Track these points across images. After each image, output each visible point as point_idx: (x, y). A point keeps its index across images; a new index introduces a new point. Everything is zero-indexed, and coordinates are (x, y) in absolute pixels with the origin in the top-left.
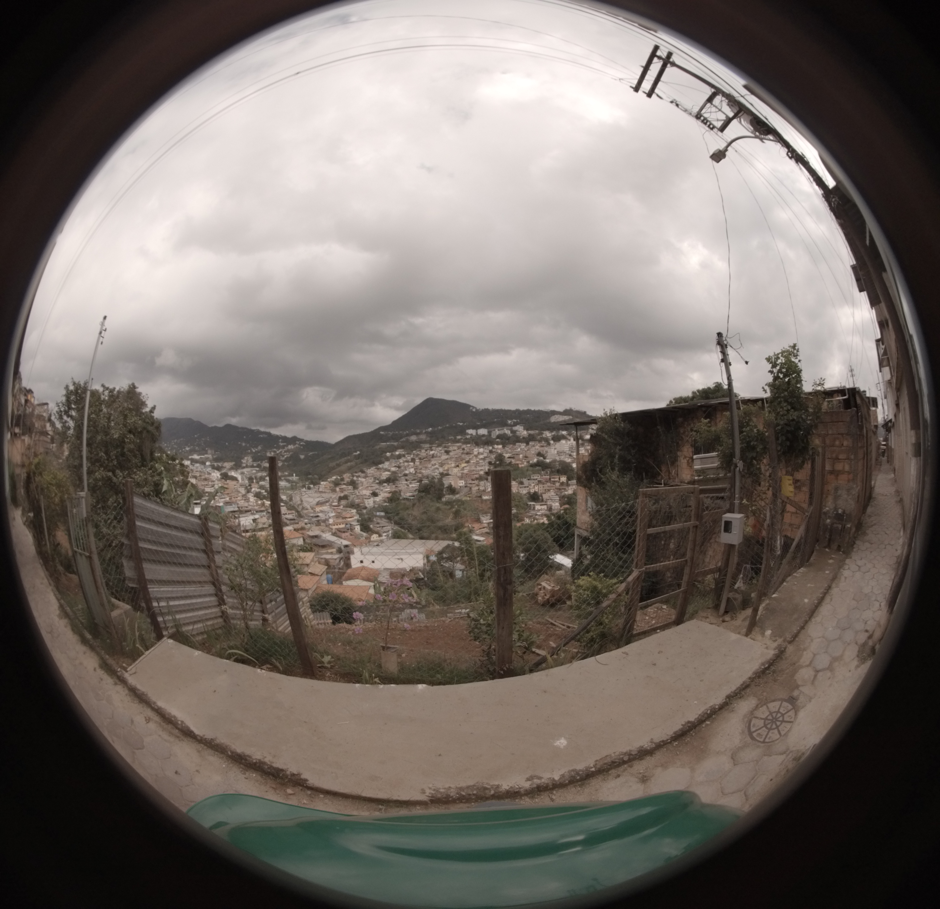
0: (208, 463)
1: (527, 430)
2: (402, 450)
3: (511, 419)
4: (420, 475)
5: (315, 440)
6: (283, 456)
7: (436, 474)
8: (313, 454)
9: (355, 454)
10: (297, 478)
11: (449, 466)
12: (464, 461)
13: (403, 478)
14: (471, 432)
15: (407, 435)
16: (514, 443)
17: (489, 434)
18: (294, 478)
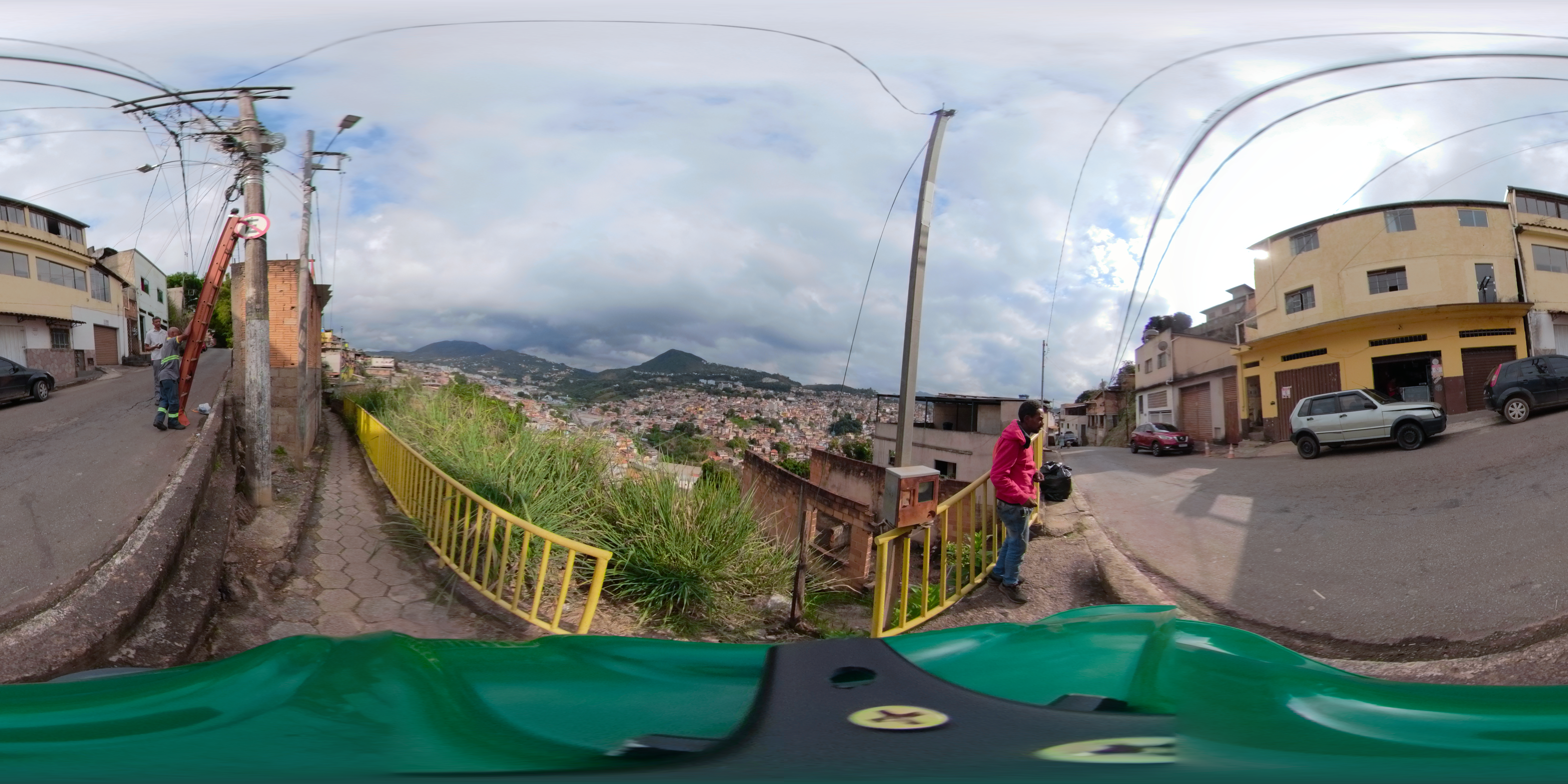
2: (651, 389)
6: (556, 379)
8: (580, 380)
9: (614, 385)
10: (570, 398)
11: (690, 408)
16: (736, 396)
17: (717, 385)
18: (568, 398)
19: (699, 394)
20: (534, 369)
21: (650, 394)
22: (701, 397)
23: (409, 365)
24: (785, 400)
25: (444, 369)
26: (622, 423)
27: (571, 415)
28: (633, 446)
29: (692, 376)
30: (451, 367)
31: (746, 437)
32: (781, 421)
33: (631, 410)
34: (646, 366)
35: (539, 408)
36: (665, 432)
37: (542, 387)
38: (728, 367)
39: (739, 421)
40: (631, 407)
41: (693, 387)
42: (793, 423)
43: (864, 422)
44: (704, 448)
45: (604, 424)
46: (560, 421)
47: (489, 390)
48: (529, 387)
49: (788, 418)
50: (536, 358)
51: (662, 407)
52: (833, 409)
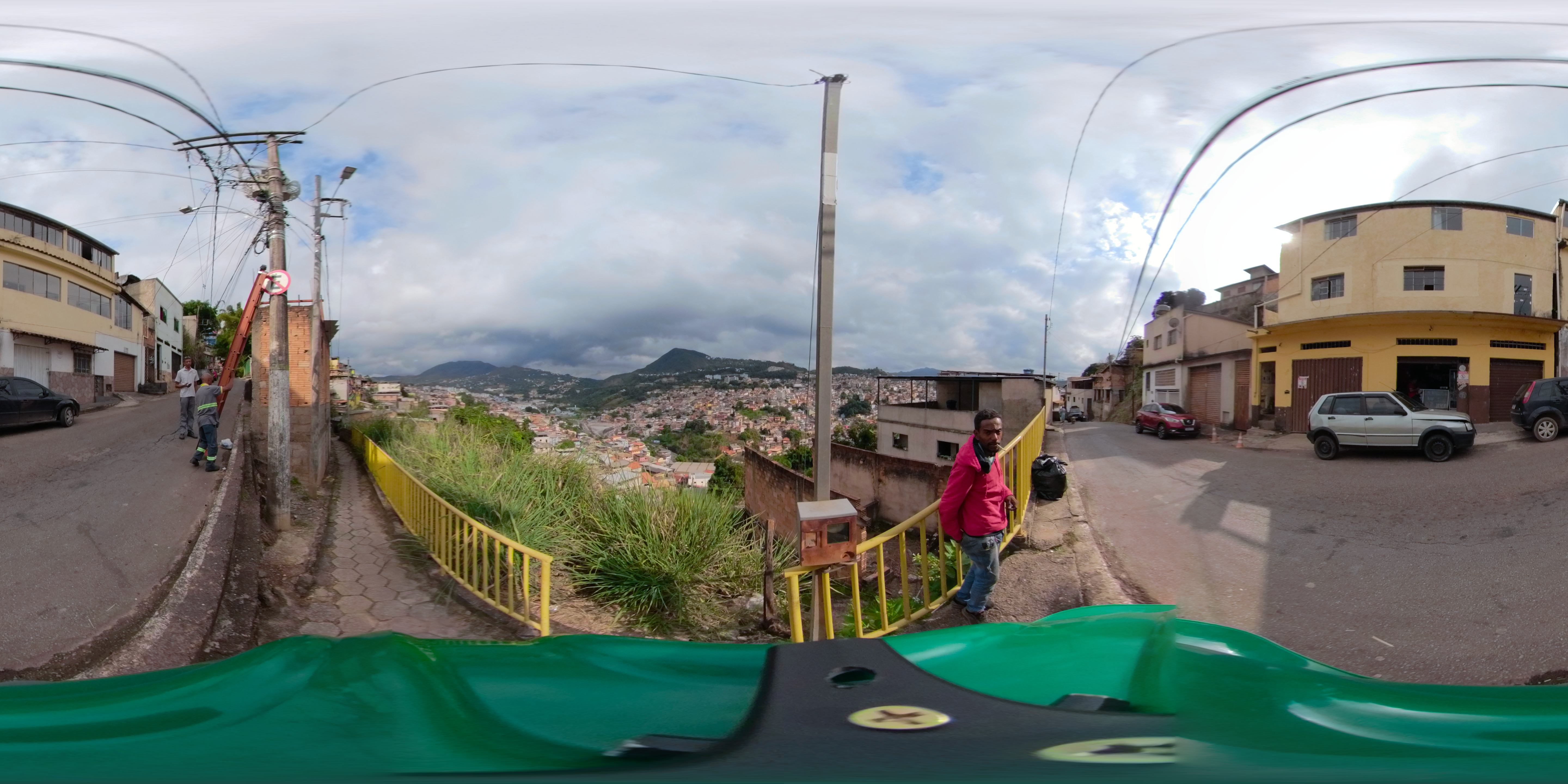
2: (658, 390)
6: (562, 390)
8: (587, 389)
9: (621, 390)
10: (579, 408)
11: (699, 405)
16: (743, 388)
17: (723, 379)
18: (576, 408)
19: (707, 390)
20: (540, 383)
21: (657, 395)
22: (709, 393)
23: (415, 389)
24: (793, 387)
25: (451, 390)
26: (632, 428)
27: (581, 425)
28: (646, 449)
29: (697, 372)
30: (457, 388)
31: (758, 428)
32: (790, 409)
33: (640, 414)
34: (651, 368)
35: (548, 421)
36: (676, 432)
37: (549, 400)
38: (732, 360)
39: (749, 413)
40: (640, 410)
41: (699, 384)
42: (802, 410)
43: (872, 402)
44: (716, 444)
45: (615, 430)
46: (571, 432)
47: (497, 407)
48: (536, 401)
49: (797, 405)
50: (541, 372)
51: (671, 407)
52: (841, 392)
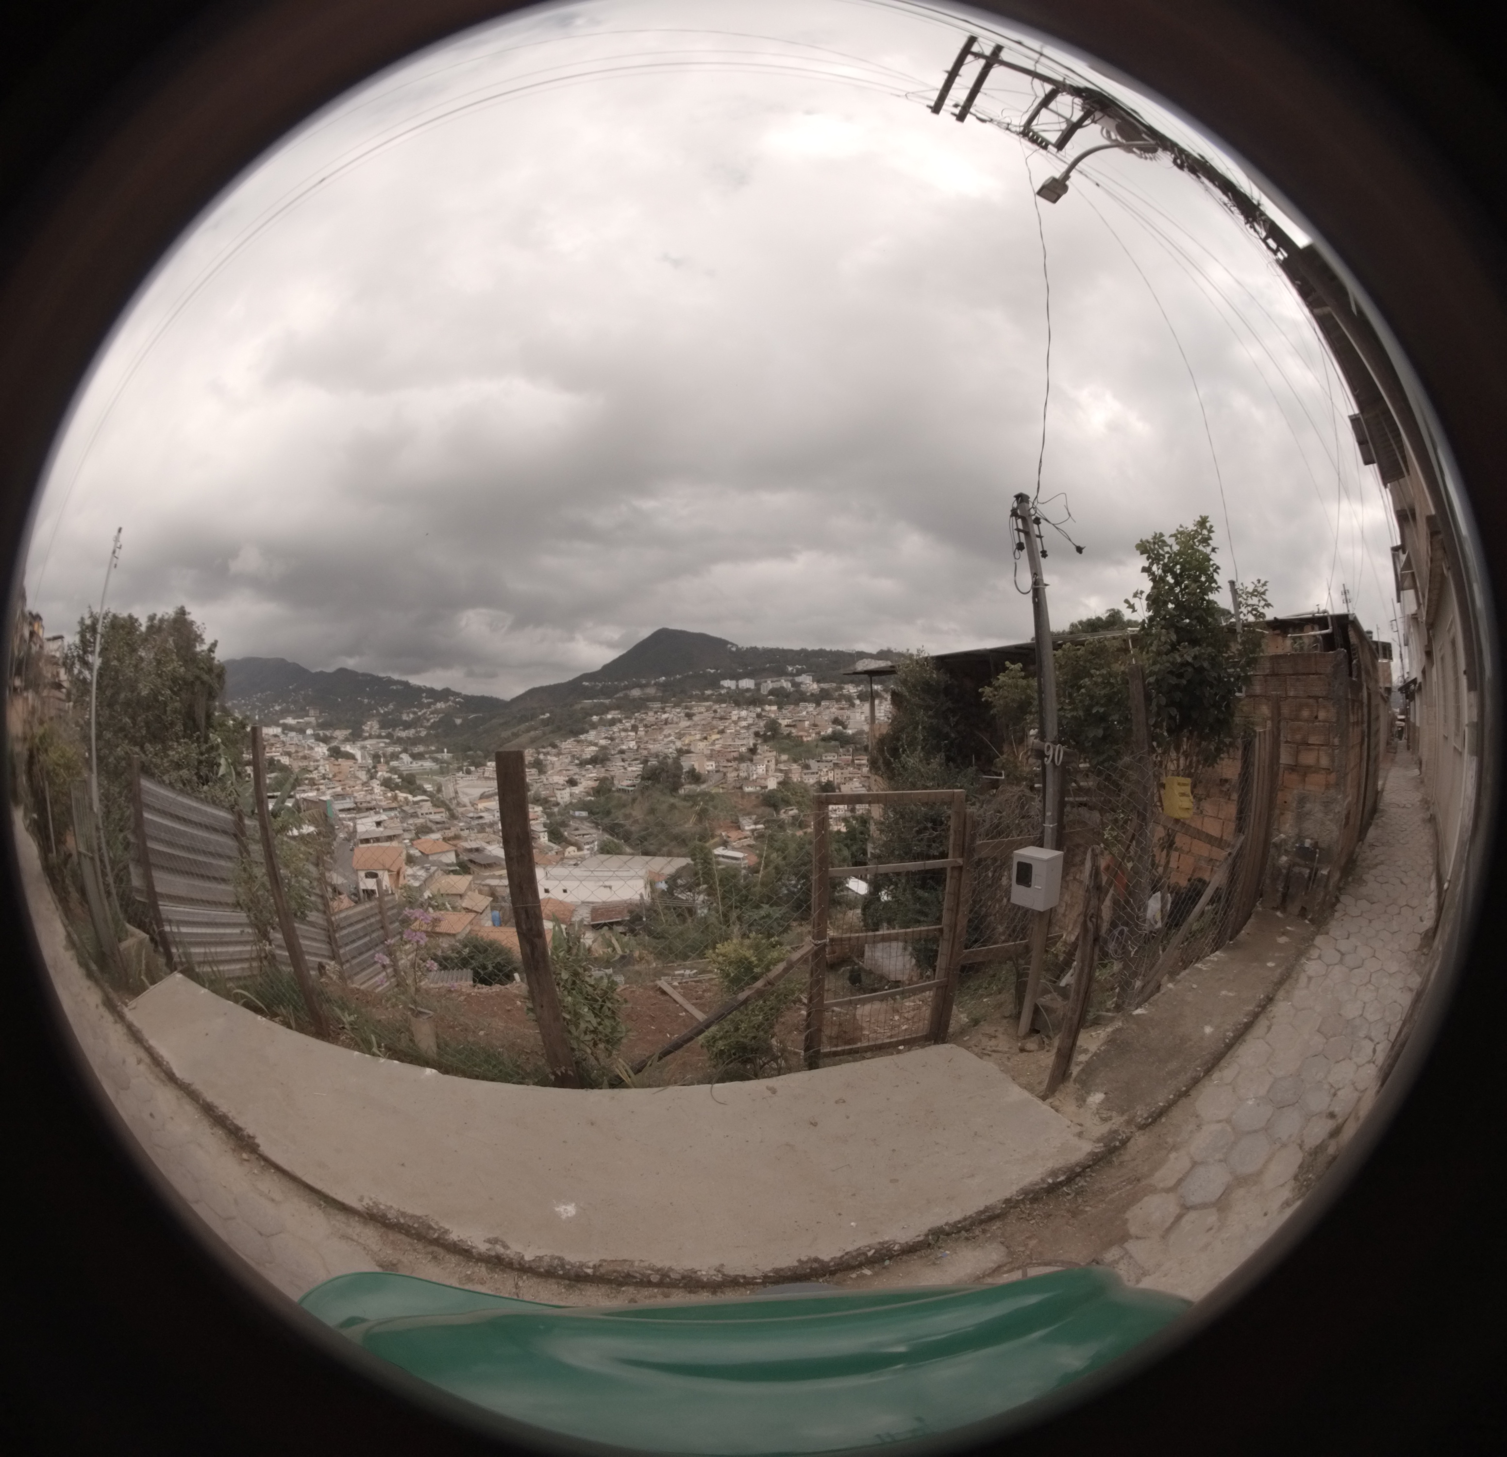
0: (309, 732)
1: (818, 682)
2: (617, 712)
3: (793, 665)
4: (645, 753)
5: (479, 694)
6: (428, 720)
7: (670, 750)
8: (476, 717)
9: (542, 717)
10: (450, 755)
11: (692, 738)
12: (716, 730)
13: (618, 756)
14: (728, 683)
15: (627, 688)
16: (796, 704)
17: (758, 688)
18: (446, 755)
20: (387, 705)
21: (613, 722)
22: (720, 713)
29: (704, 676)
31: (813, 779)
40: (569, 753)
41: (708, 699)
50: (388, 681)
